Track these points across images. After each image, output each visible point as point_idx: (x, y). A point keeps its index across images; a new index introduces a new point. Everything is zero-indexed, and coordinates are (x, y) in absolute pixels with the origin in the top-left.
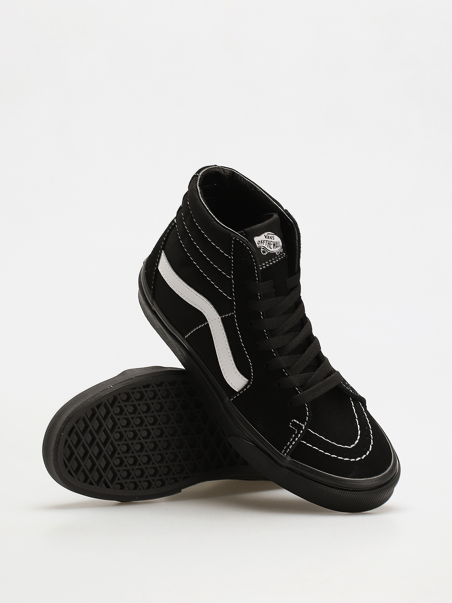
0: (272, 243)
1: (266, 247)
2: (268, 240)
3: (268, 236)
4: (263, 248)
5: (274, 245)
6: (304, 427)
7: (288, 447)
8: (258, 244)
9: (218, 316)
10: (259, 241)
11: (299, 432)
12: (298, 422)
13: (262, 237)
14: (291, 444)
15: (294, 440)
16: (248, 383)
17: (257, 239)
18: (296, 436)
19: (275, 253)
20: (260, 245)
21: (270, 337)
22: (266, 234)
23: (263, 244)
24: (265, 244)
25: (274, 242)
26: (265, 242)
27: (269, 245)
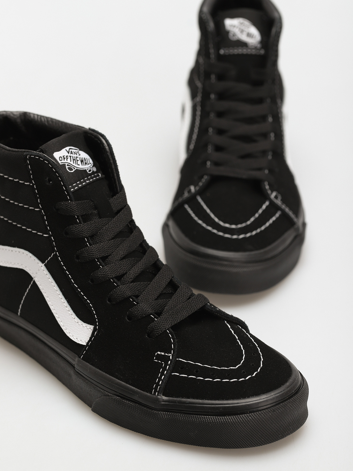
0: (78, 159)
1: (72, 163)
2: (72, 155)
3: (71, 151)
4: (68, 165)
5: (82, 161)
6: (171, 357)
7: (158, 384)
8: (60, 160)
9: (40, 264)
10: (60, 157)
11: (166, 364)
12: (163, 354)
13: (63, 152)
14: (160, 379)
15: (162, 374)
16: (94, 330)
17: (57, 155)
18: (165, 369)
19: (86, 170)
20: (63, 161)
21: (103, 264)
22: (67, 148)
23: (67, 160)
24: (69, 159)
25: (80, 158)
26: (68, 158)
27: (74, 161)
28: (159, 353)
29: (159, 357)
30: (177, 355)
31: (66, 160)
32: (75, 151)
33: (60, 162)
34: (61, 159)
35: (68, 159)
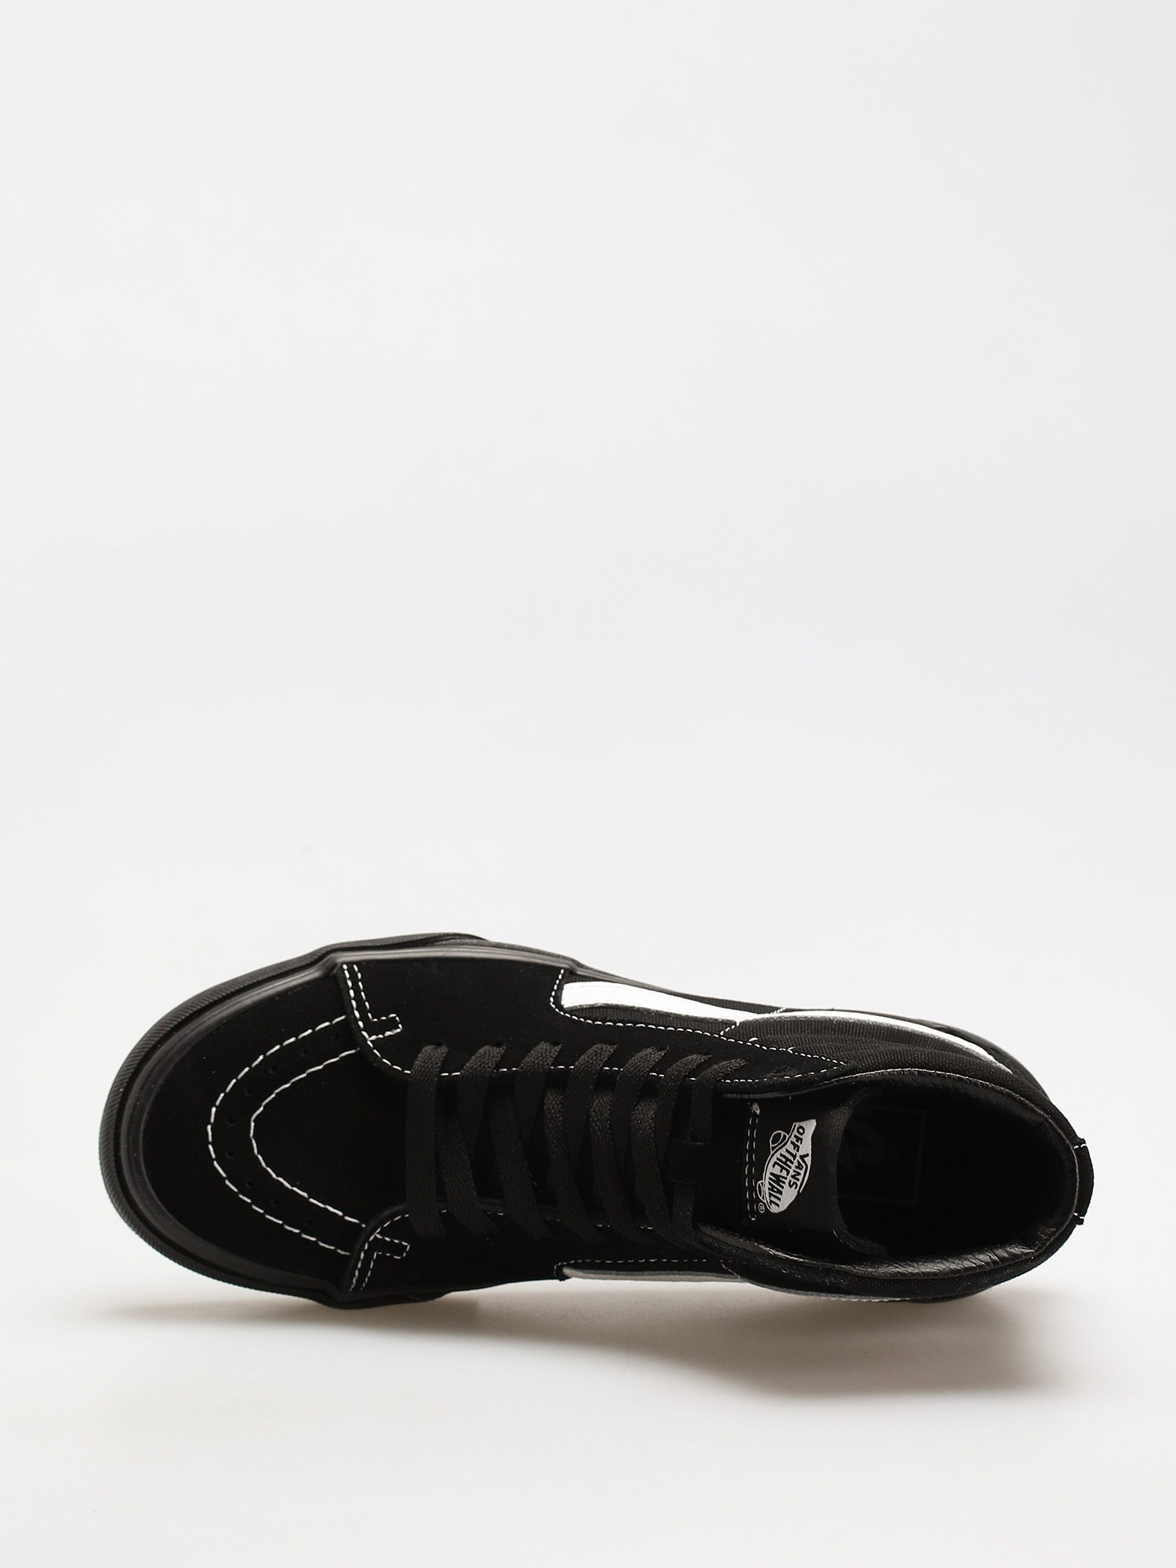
0: (784, 1171)
1: (784, 1151)
2: (796, 1162)
4: (784, 1138)
5: (778, 1180)
8: (800, 1127)
10: (804, 1133)
17: (810, 1127)
19: (761, 1176)
20: (795, 1132)
22: (810, 1163)
23: (792, 1143)
24: (792, 1149)
25: (783, 1180)
26: (794, 1149)
27: (784, 1160)
28: (398, 1030)
29: (392, 1025)
30: (364, 1053)
31: (794, 1140)
32: (800, 1177)
33: (798, 1124)
34: (801, 1131)
35: (793, 1147)
